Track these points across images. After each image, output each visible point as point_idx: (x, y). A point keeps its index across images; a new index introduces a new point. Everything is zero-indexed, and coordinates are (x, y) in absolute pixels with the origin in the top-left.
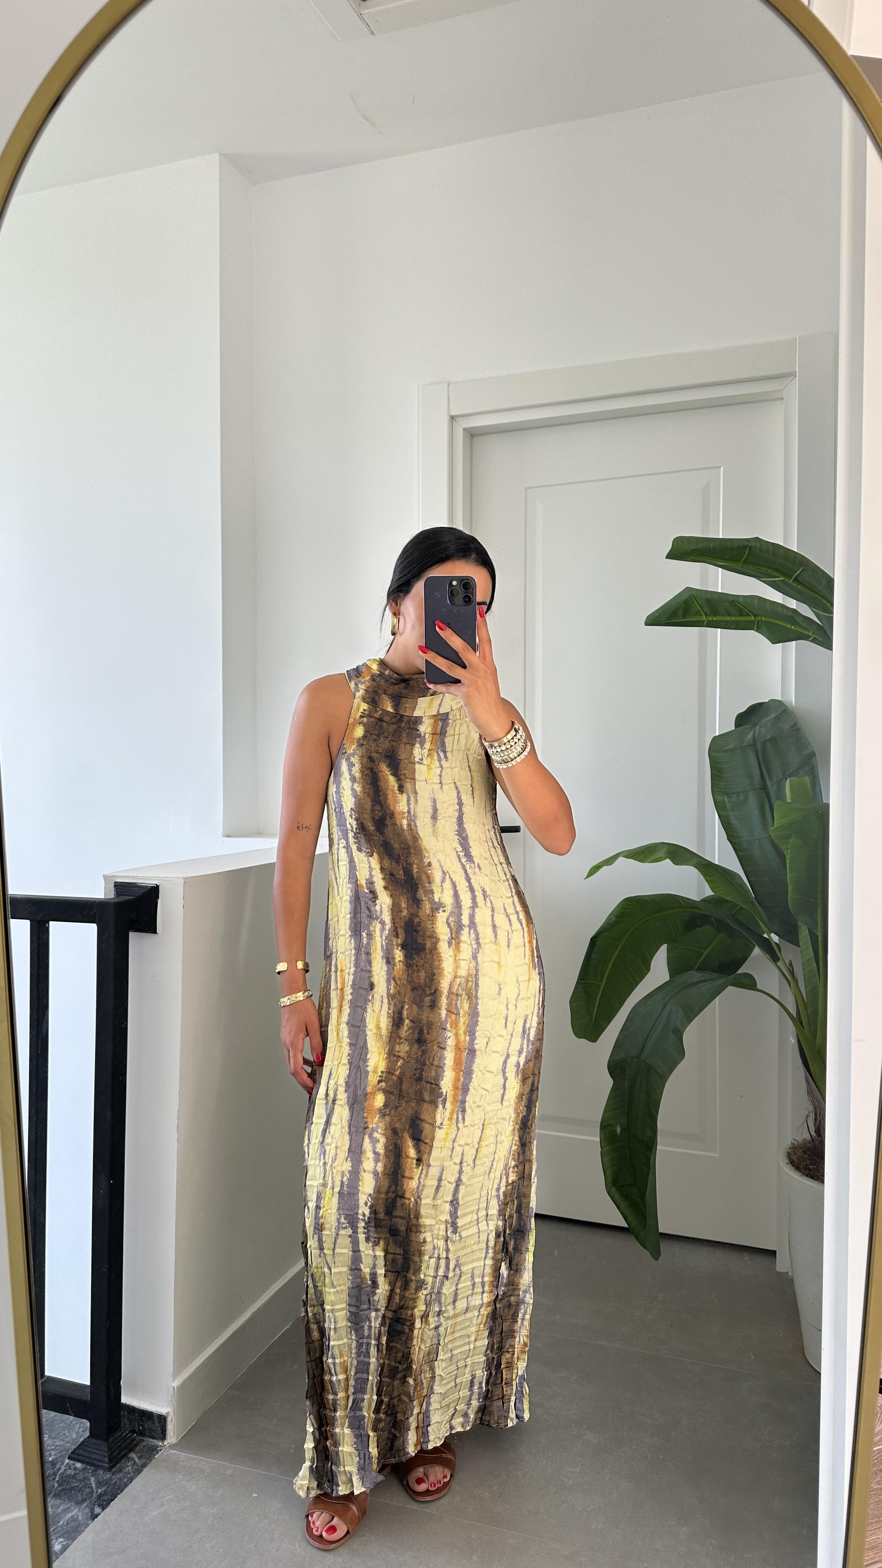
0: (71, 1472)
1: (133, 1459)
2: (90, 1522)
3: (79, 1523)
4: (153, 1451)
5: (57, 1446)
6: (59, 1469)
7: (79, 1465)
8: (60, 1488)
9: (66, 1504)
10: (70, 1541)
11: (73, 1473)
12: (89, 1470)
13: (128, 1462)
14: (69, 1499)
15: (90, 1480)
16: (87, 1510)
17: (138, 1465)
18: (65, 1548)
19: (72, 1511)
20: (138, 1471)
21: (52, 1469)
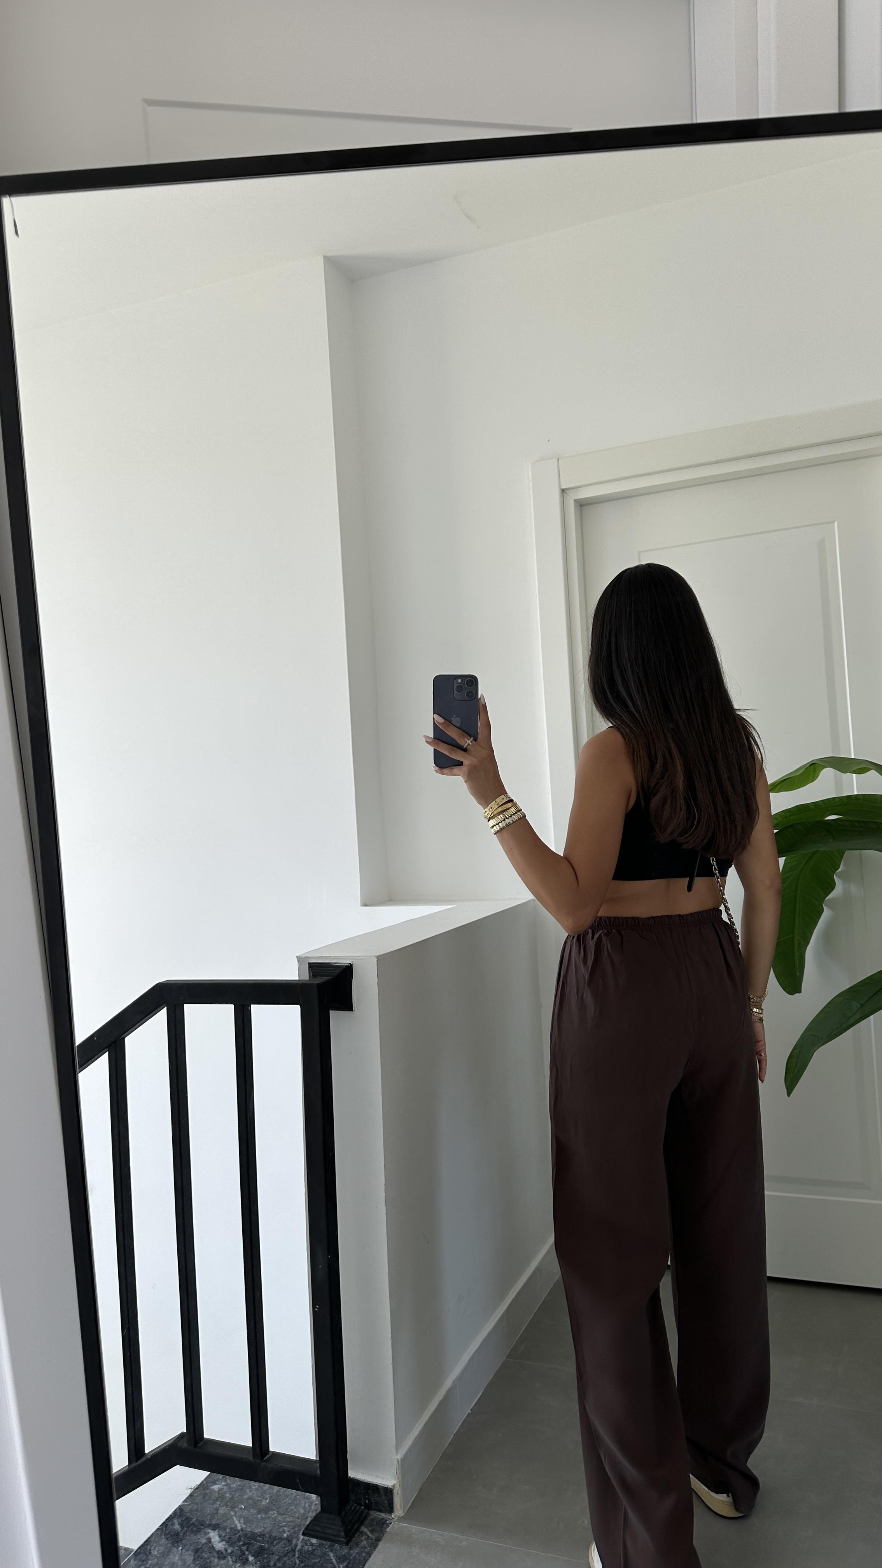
0: (308, 1548)
1: (366, 1533)
4: (382, 1524)
5: (288, 1522)
6: (296, 1545)
7: (314, 1541)
8: (302, 1565)
11: (310, 1549)
12: (325, 1545)
13: (362, 1536)
15: (329, 1556)
17: (371, 1539)
20: (374, 1546)
21: (289, 1546)
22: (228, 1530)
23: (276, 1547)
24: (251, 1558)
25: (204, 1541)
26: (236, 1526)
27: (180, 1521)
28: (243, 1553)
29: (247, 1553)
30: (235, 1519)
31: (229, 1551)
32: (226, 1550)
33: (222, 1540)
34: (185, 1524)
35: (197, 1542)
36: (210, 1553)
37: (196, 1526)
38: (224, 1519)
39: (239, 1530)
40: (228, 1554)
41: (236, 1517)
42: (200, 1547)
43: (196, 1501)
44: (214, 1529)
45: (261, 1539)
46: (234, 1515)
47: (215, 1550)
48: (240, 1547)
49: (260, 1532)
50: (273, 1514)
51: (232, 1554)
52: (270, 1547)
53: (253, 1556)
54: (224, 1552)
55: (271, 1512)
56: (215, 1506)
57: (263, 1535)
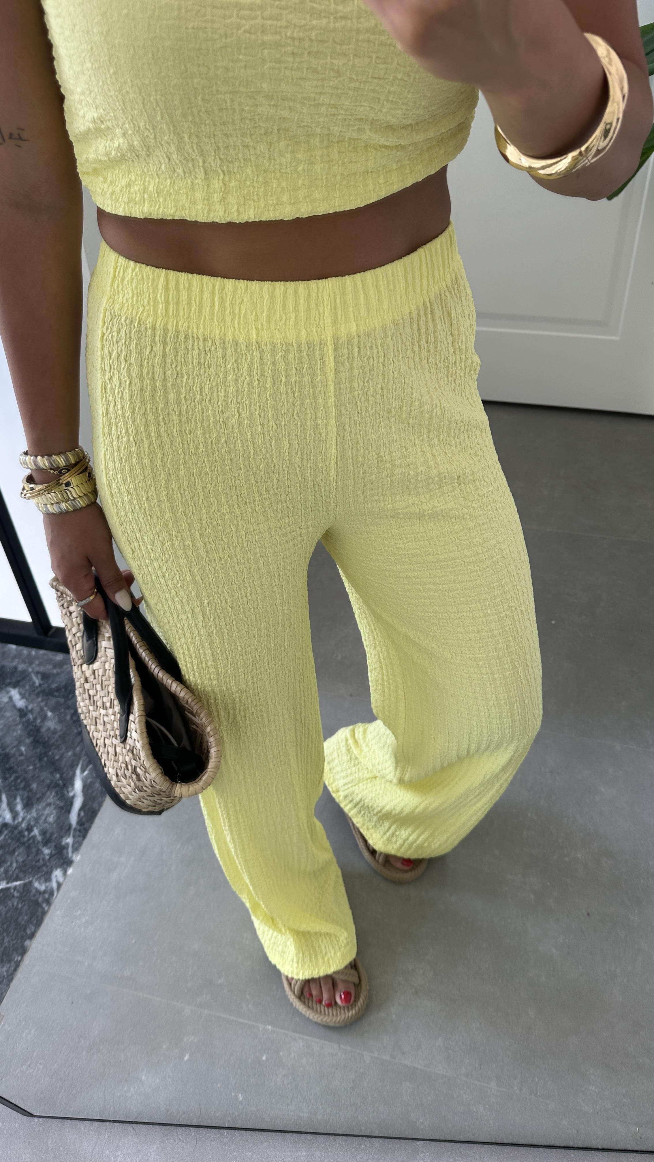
22: (27, 687)
23: (72, 700)
24: (49, 714)
26: (34, 683)
28: (42, 710)
29: (45, 709)
30: (33, 676)
31: (30, 708)
32: (27, 707)
33: (23, 698)
36: (12, 711)
38: (23, 676)
39: (37, 688)
40: (30, 711)
41: (34, 673)
44: (14, 687)
45: (56, 694)
47: (17, 709)
48: (39, 703)
49: (57, 687)
50: (68, 668)
51: (33, 711)
52: (65, 702)
53: (51, 711)
54: (25, 710)
56: (15, 663)
57: (60, 689)
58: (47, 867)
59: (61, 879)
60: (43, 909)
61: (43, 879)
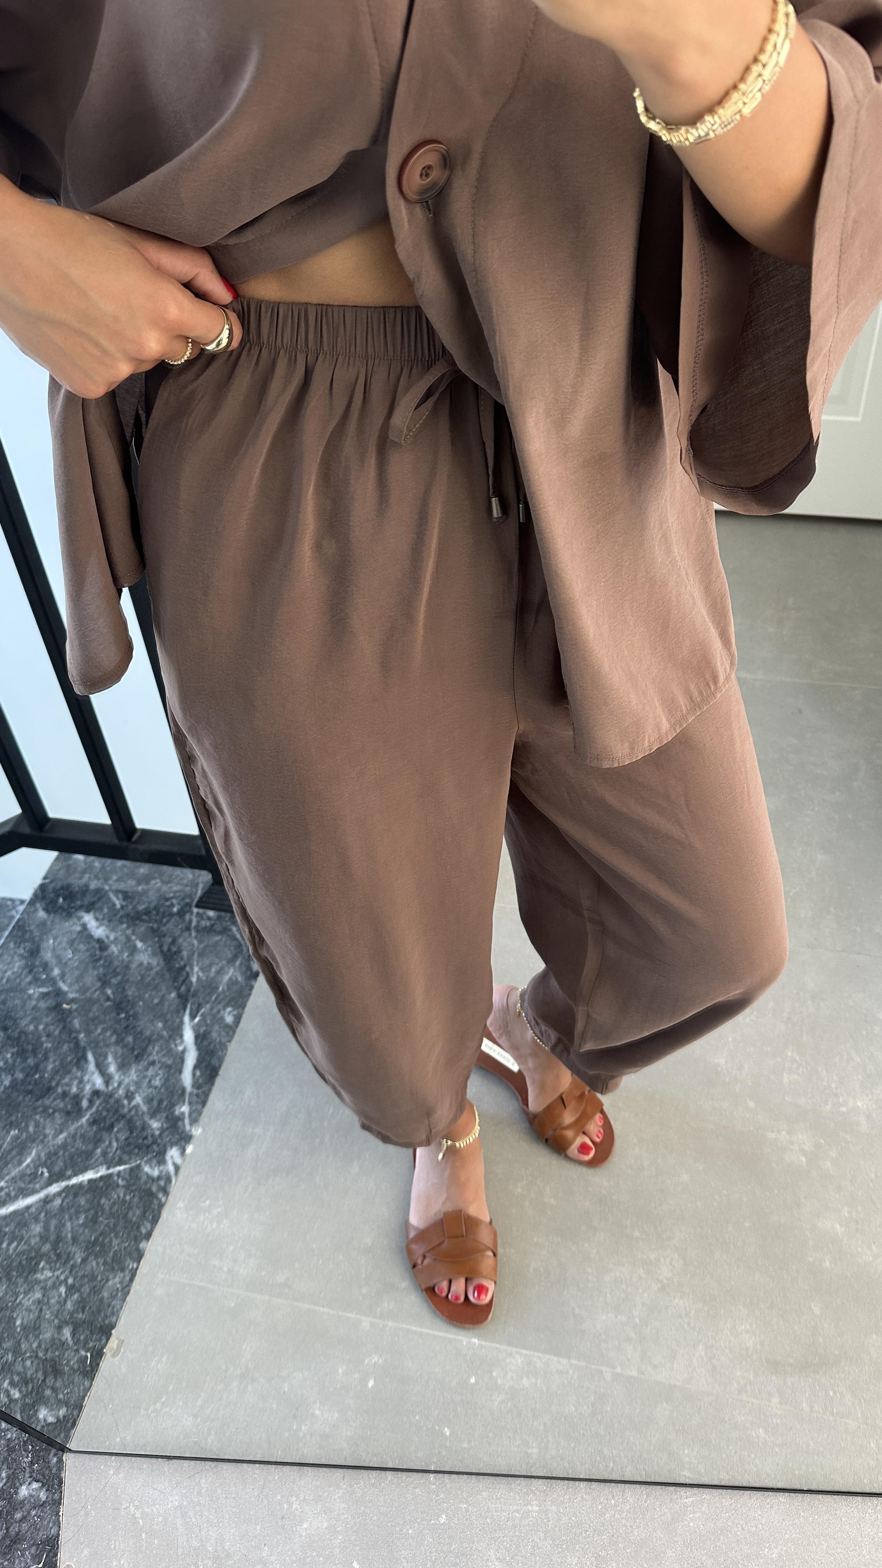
0: (205, 923)
2: (253, 983)
3: (241, 986)
5: (175, 892)
6: (190, 921)
7: (211, 913)
8: (202, 946)
9: (217, 964)
10: (240, 1010)
11: (208, 924)
12: (225, 917)
14: (217, 957)
15: (231, 930)
16: (244, 969)
18: (238, 1019)
19: (228, 973)
21: (183, 922)
22: (106, 910)
23: (167, 926)
24: (139, 944)
25: (79, 928)
26: (114, 905)
27: (43, 904)
28: (128, 939)
29: (133, 938)
30: (112, 896)
31: (112, 937)
32: (108, 937)
33: (101, 925)
34: (50, 907)
35: (70, 932)
36: (89, 943)
37: (64, 910)
38: (99, 895)
39: (119, 911)
40: (112, 942)
41: (112, 891)
42: (74, 936)
43: (59, 876)
44: (88, 911)
45: (145, 917)
46: (111, 890)
47: (94, 940)
49: (145, 909)
50: (156, 883)
51: (116, 941)
52: (159, 928)
53: (141, 941)
54: (106, 940)
55: (153, 882)
56: (85, 880)
57: (150, 912)
58: (158, 1145)
59: (179, 1161)
60: (160, 1200)
61: (155, 1161)
